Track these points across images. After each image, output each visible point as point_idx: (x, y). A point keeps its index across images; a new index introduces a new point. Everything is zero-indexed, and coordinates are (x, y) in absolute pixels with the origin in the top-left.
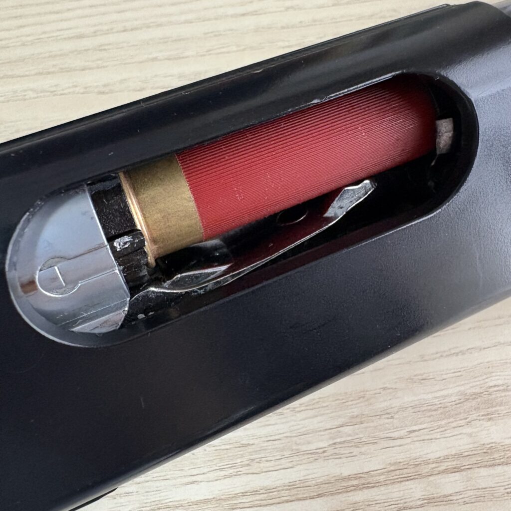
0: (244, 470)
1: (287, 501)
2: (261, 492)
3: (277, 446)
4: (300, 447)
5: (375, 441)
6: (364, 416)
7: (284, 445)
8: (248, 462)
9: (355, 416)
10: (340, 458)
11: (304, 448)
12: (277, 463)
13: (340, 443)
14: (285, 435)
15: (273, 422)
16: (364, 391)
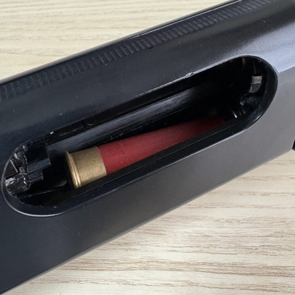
0: (205, 250)
1: (230, 273)
2: (215, 265)
3: (226, 240)
4: (241, 243)
5: (290, 249)
6: (284, 233)
7: (232, 240)
8: (208, 246)
9: (278, 232)
10: (267, 255)
11: (244, 244)
12: (226, 250)
13: (268, 246)
14: (232, 235)
15: (225, 226)
16: (285, 219)
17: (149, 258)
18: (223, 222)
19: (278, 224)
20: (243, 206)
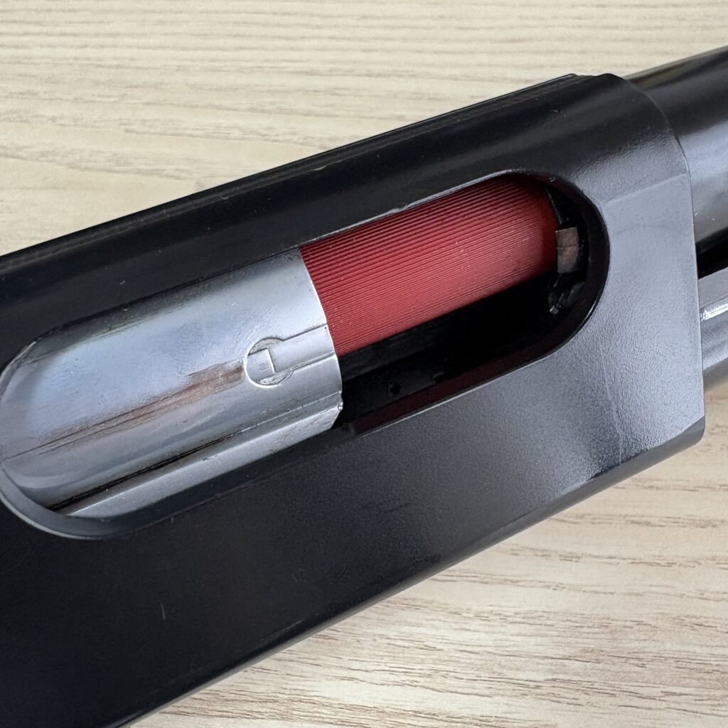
0: (423, 681)
2: (441, 717)
3: (473, 661)
4: (504, 671)
5: (613, 692)
6: (603, 653)
7: (483, 662)
8: (429, 672)
9: (591, 649)
10: (559, 702)
11: (510, 674)
12: (469, 684)
13: (564, 681)
15: (472, 627)
16: (608, 618)
17: (293, 692)
18: (469, 618)
19: (592, 630)
20: (517, 581)
